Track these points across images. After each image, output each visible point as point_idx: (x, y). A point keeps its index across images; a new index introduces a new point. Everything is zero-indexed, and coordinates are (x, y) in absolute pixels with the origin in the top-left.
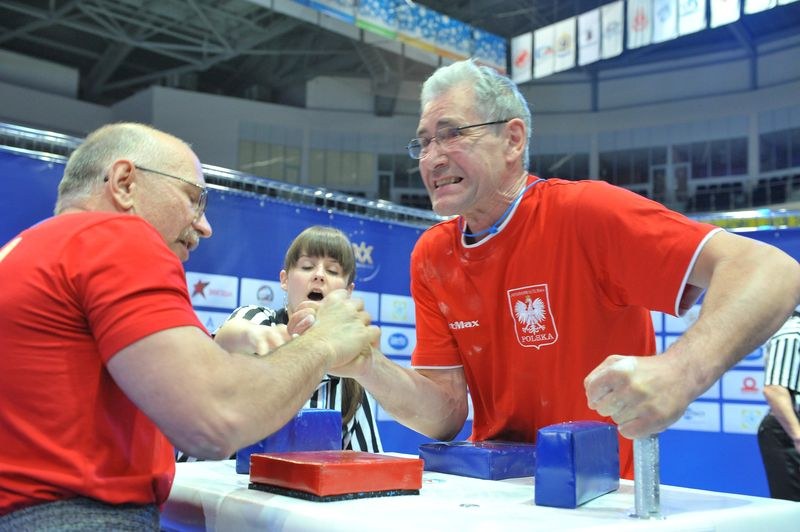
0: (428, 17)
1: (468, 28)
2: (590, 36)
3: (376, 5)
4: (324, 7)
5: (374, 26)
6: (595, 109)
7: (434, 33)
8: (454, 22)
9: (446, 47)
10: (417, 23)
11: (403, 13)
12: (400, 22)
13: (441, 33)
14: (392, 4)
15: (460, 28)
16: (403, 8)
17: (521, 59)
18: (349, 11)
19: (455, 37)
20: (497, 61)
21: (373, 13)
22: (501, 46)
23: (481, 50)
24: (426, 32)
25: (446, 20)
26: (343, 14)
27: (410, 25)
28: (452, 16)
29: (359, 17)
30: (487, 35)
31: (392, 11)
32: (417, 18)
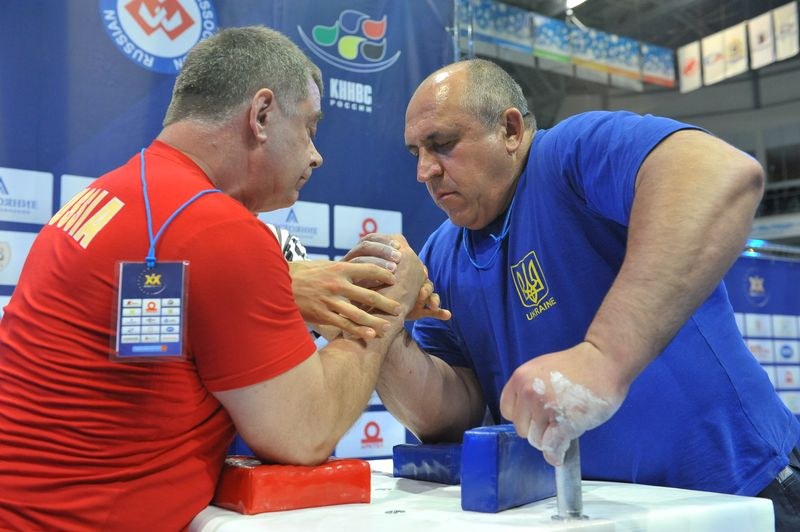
0: (598, 39)
1: (636, 44)
2: (762, 39)
3: (550, 33)
4: (503, 42)
5: (551, 54)
6: (758, 106)
7: (604, 53)
8: (623, 40)
9: (617, 65)
10: (588, 45)
11: (576, 38)
12: (573, 46)
13: (612, 52)
14: (565, 31)
15: (629, 45)
16: (575, 33)
17: (690, 68)
18: (527, 42)
19: (624, 53)
20: (665, 72)
21: (548, 41)
22: (668, 57)
23: (648, 64)
24: (597, 52)
25: (614, 39)
26: (521, 46)
27: (582, 49)
28: (620, 35)
29: (538, 47)
30: (654, 48)
31: (566, 38)
32: (588, 41)
